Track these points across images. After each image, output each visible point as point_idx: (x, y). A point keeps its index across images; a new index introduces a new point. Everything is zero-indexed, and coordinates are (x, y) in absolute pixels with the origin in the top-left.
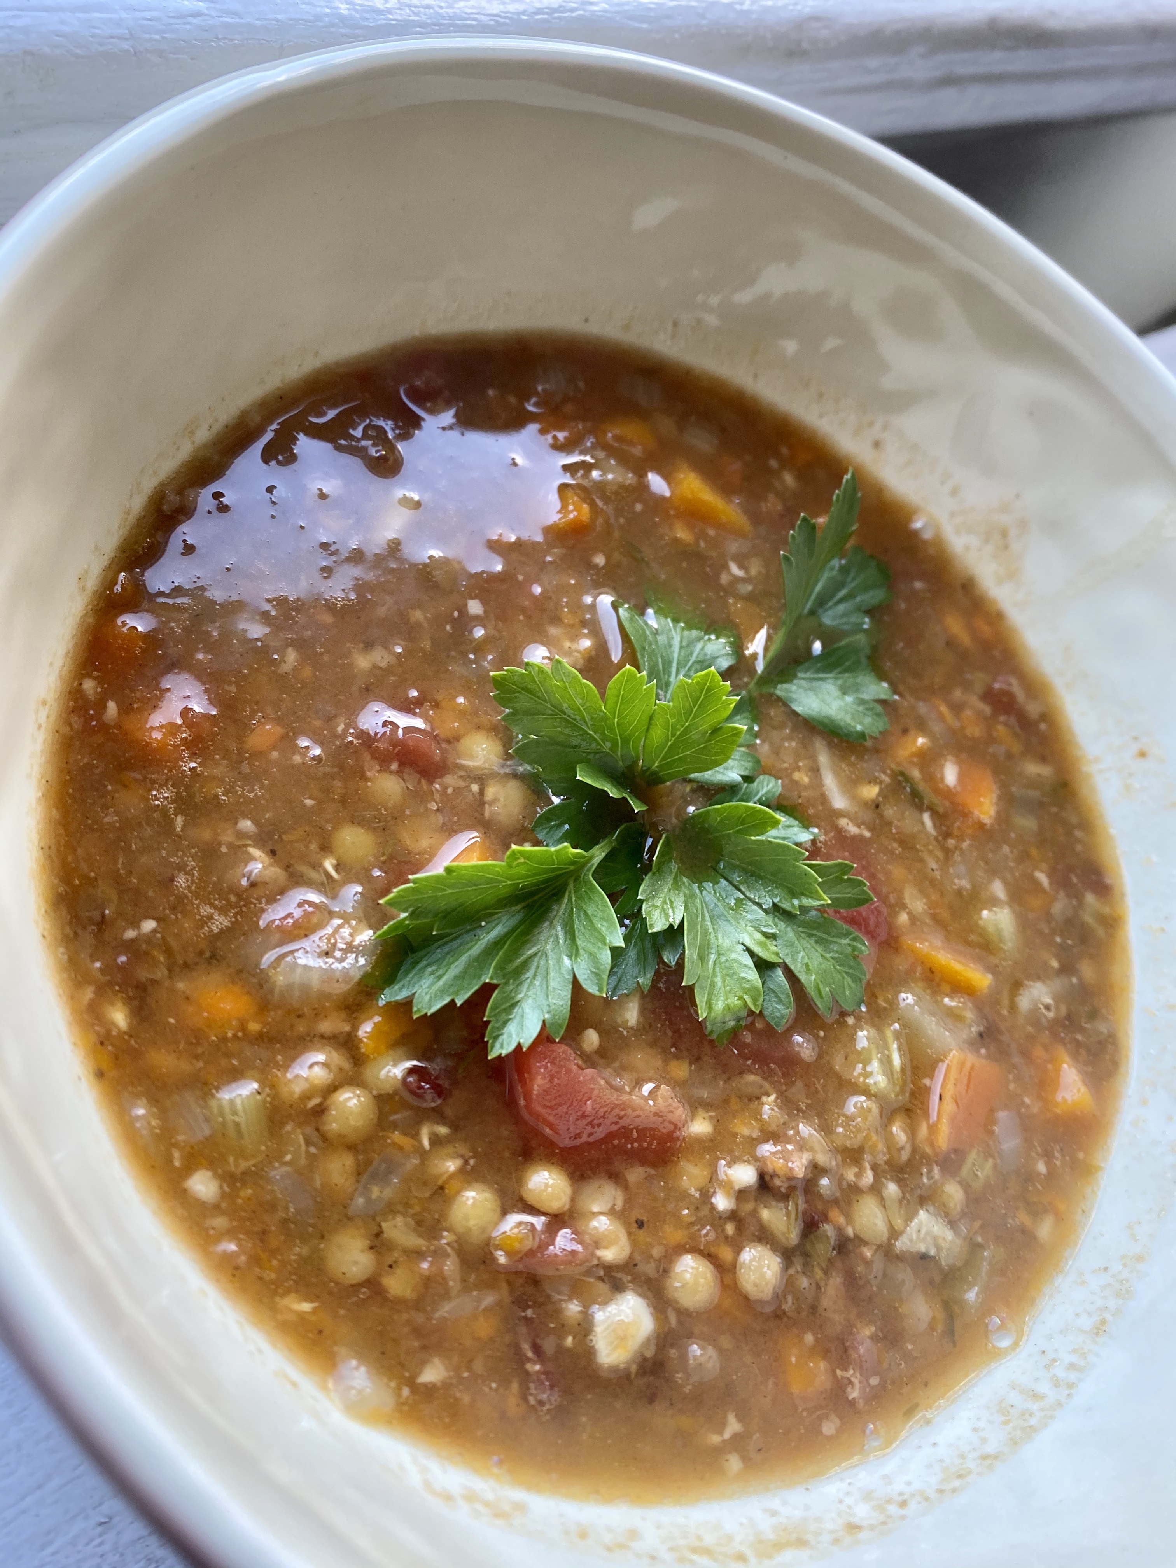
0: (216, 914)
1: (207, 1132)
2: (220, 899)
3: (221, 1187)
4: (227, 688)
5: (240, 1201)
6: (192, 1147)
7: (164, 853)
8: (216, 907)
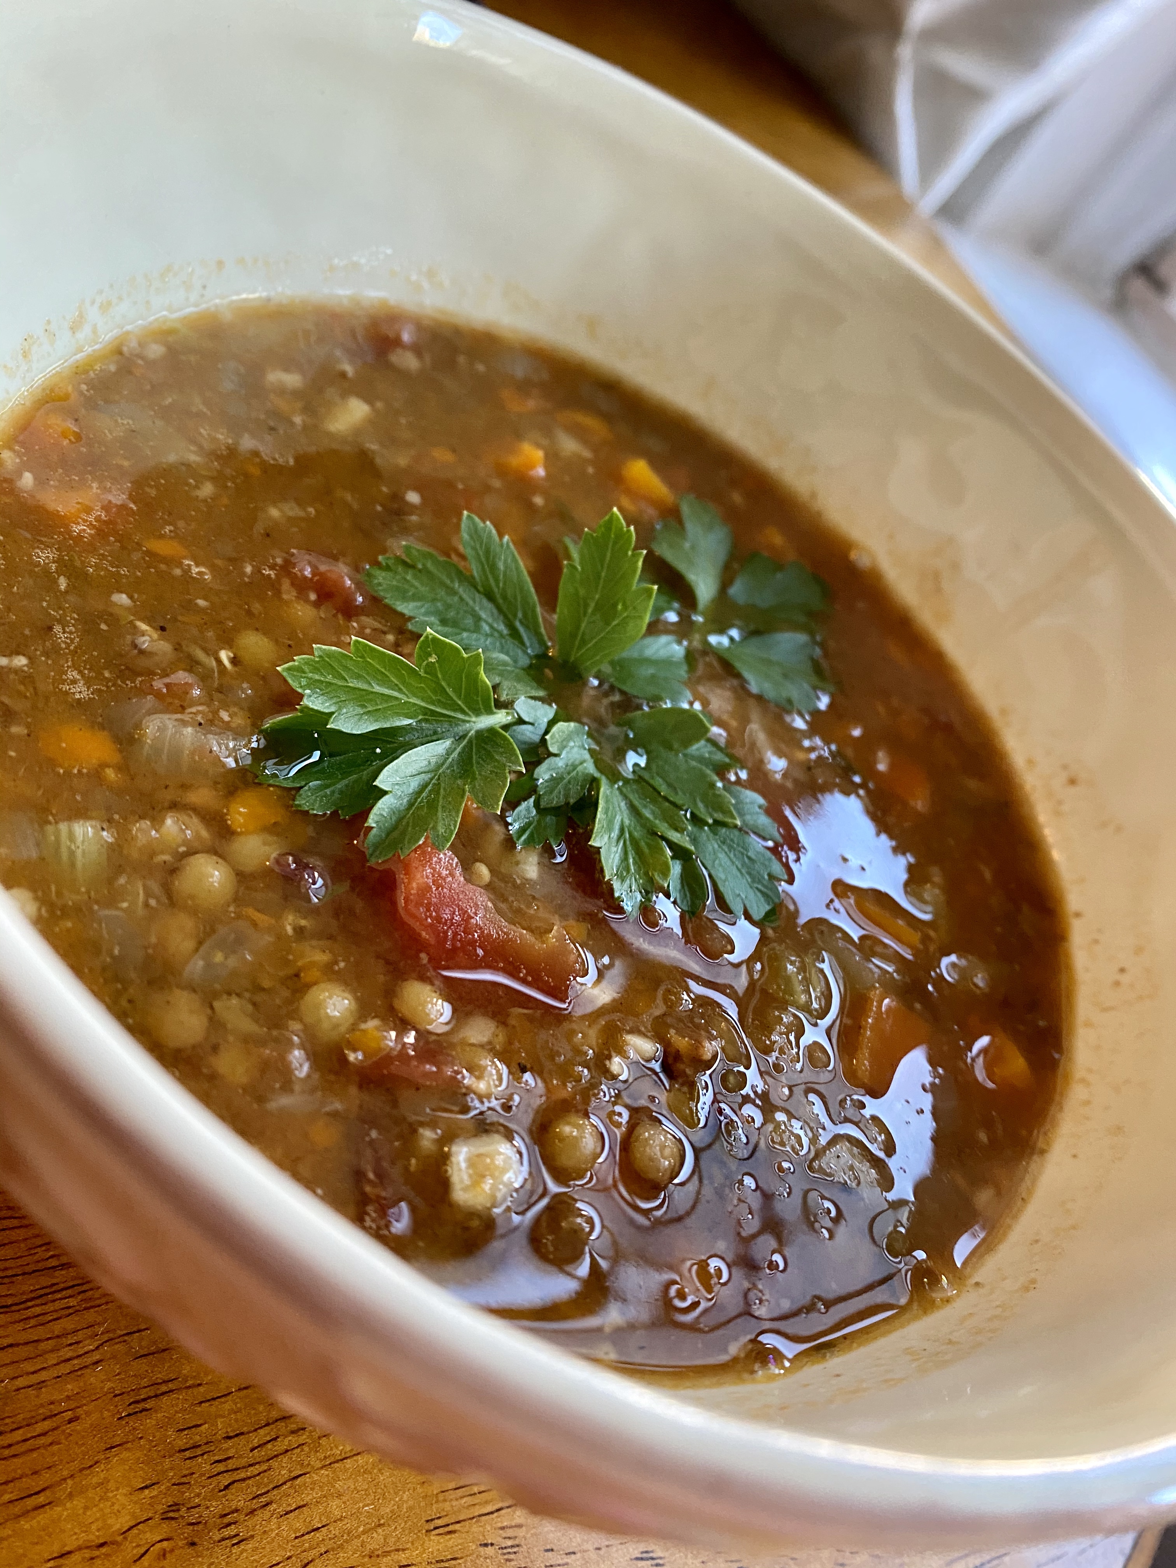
0: (82, 682)
1: (34, 854)
2: (90, 670)
3: (39, 909)
4: (147, 489)
5: (57, 929)
6: (13, 862)
7: (45, 604)
8: (83, 675)
